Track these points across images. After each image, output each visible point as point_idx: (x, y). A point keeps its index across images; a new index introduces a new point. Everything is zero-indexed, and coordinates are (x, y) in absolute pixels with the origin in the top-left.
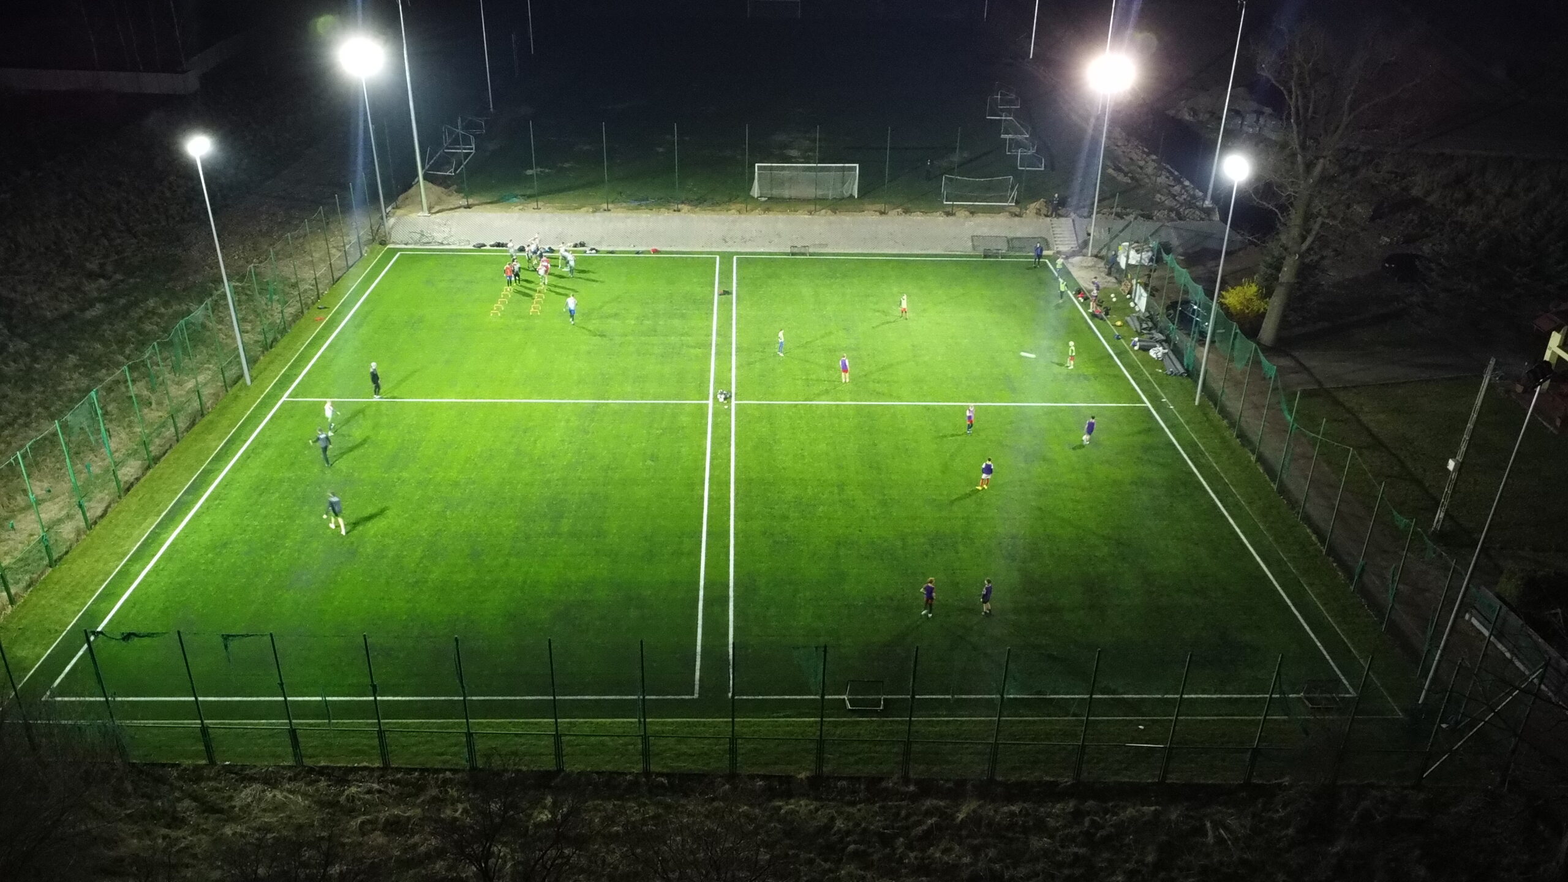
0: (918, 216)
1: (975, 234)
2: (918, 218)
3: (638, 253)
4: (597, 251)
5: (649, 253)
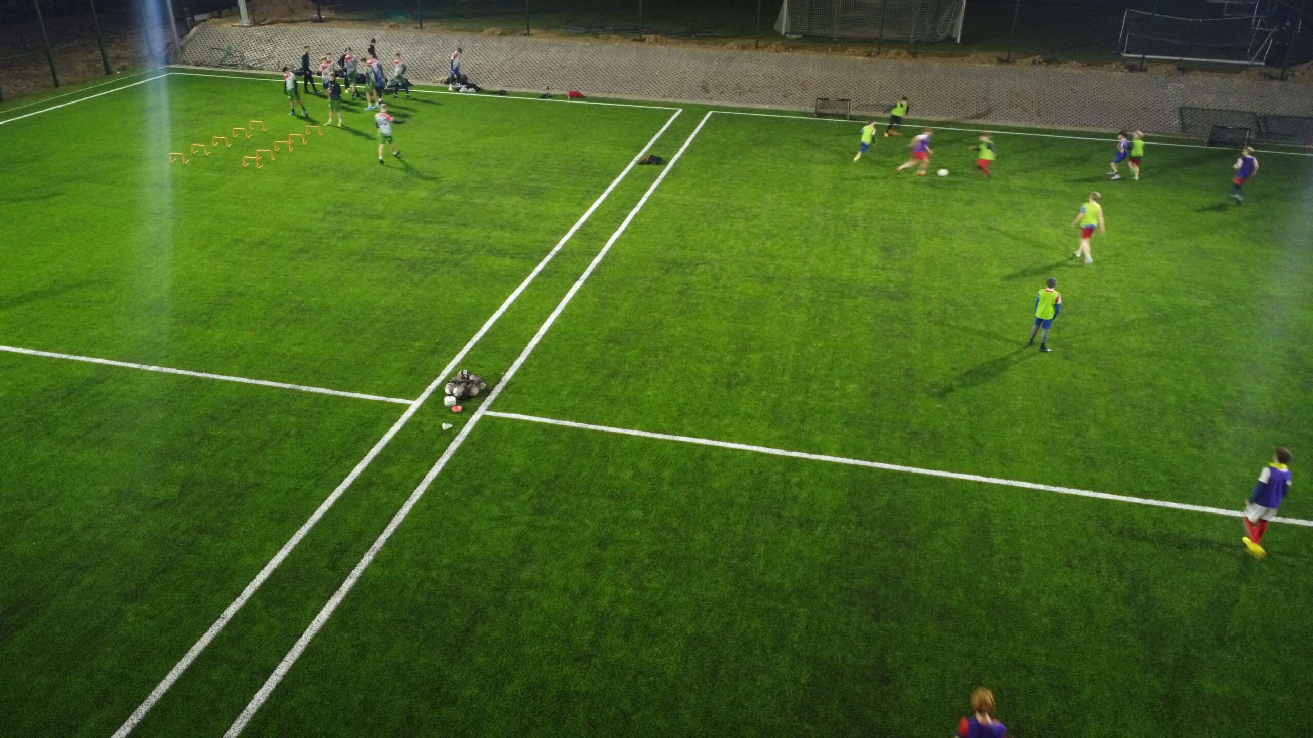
0: (1072, 67)
2: (1071, 70)
3: (544, 96)
4: (479, 90)
5: (565, 97)
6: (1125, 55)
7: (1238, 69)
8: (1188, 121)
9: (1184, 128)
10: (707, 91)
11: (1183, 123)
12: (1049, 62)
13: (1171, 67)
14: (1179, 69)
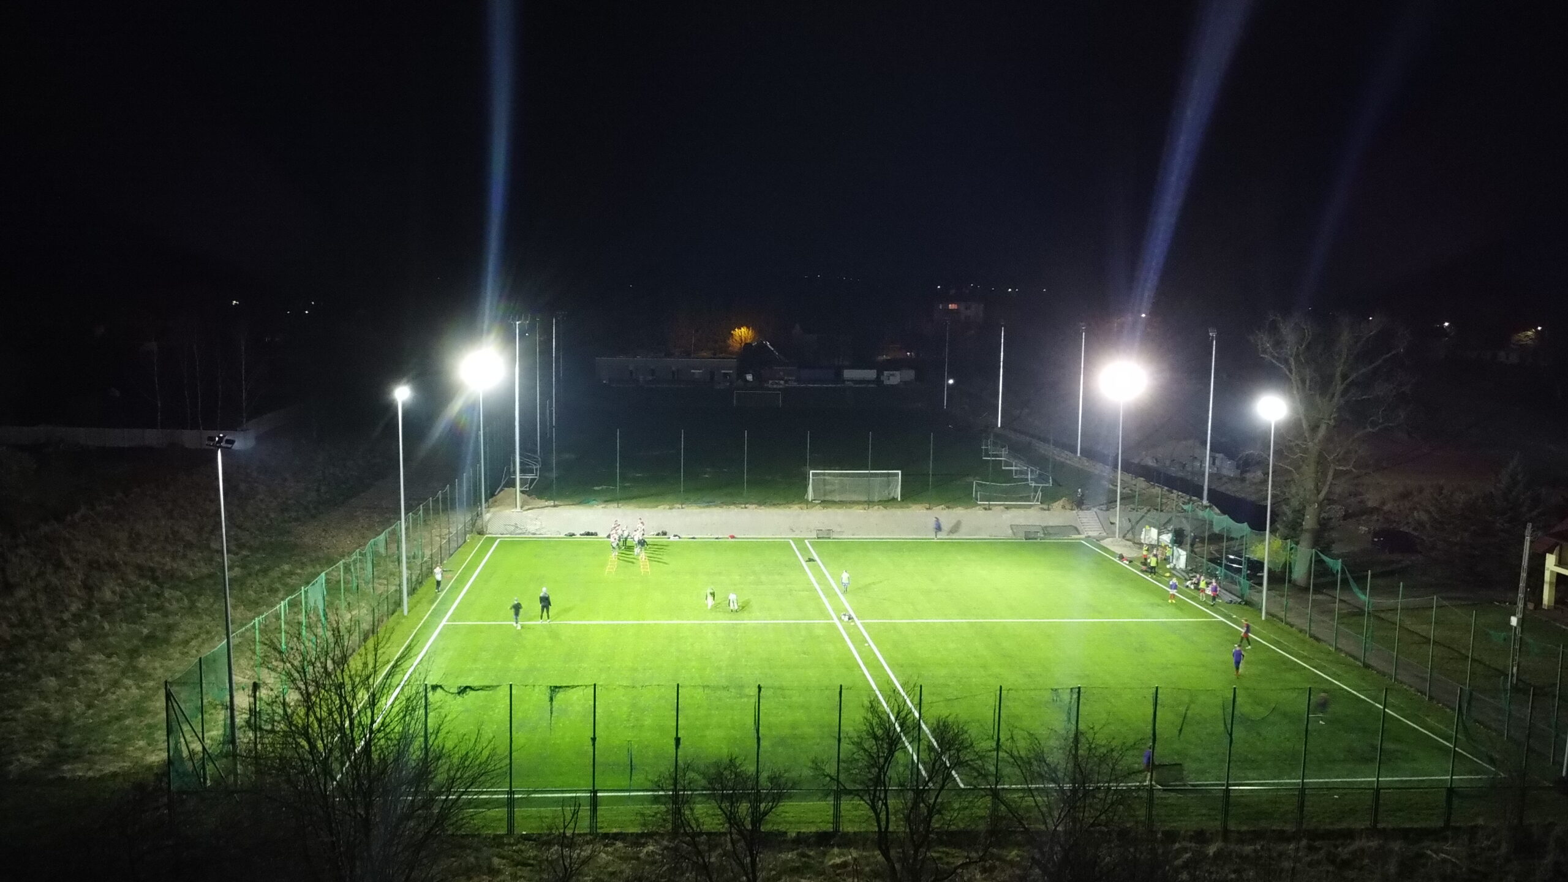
0: (959, 510)
1: (1013, 523)
2: (960, 512)
3: (717, 538)
4: (680, 538)
5: (728, 538)
6: (979, 503)
7: (1031, 506)
8: (1015, 531)
9: (1014, 533)
10: (794, 531)
11: (1013, 532)
12: (948, 508)
13: (1002, 507)
14: (1006, 508)
